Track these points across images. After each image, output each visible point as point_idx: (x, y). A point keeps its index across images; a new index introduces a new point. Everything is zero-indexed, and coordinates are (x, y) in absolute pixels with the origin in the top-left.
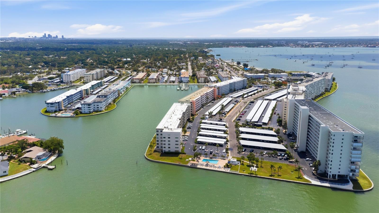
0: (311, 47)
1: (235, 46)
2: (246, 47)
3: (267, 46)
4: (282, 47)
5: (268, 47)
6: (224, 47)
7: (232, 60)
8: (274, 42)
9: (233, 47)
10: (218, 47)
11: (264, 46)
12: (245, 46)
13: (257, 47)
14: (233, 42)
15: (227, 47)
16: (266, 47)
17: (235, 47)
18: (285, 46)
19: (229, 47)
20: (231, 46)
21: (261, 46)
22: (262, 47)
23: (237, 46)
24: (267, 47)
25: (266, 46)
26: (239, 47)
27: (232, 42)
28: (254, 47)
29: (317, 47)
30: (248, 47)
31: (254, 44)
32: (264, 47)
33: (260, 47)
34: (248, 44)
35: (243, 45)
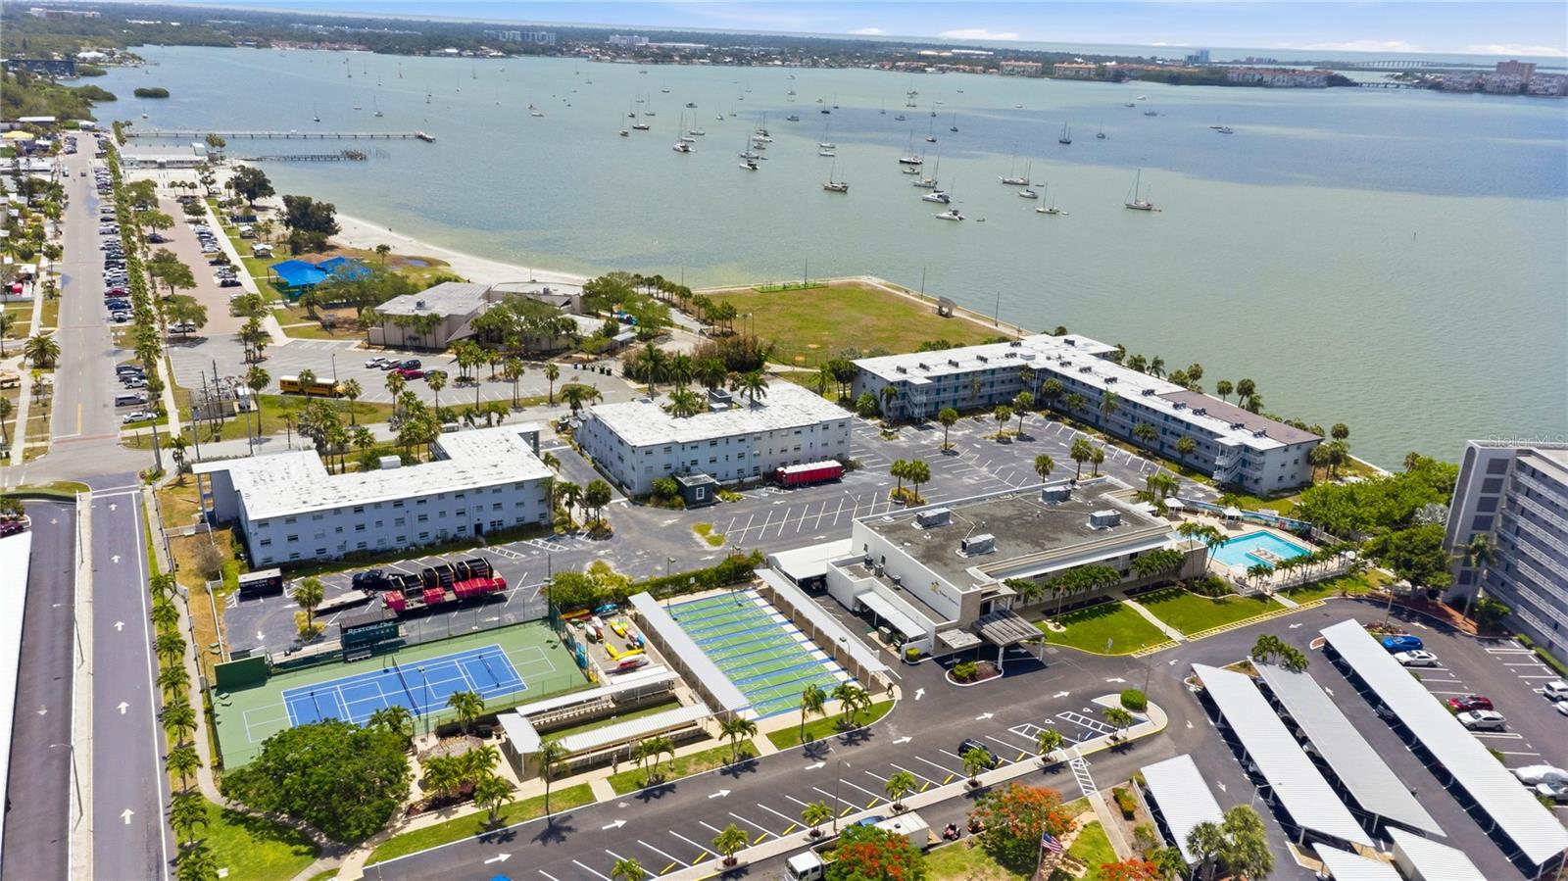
0: (679, 63)
1: (302, 44)
2: (370, 49)
3: (478, 50)
4: (550, 56)
5: (483, 56)
6: (243, 45)
7: (212, 141)
8: (504, 37)
9: (292, 46)
10: (200, 45)
11: (464, 50)
12: (360, 43)
13: (428, 54)
14: (308, 23)
15: (258, 46)
16: (469, 56)
17: (306, 47)
18: (562, 53)
19: (270, 47)
20: (283, 38)
21: (448, 50)
22: (450, 55)
23: (315, 45)
24: (475, 56)
25: (471, 50)
26: (329, 49)
27: (296, 26)
28: (409, 52)
29: (703, 63)
30: (378, 52)
31: (411, 36)
32: (460, 55)
33: (439, 55)
34: (380, 37)
35: (352, 43)
